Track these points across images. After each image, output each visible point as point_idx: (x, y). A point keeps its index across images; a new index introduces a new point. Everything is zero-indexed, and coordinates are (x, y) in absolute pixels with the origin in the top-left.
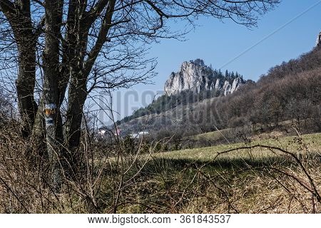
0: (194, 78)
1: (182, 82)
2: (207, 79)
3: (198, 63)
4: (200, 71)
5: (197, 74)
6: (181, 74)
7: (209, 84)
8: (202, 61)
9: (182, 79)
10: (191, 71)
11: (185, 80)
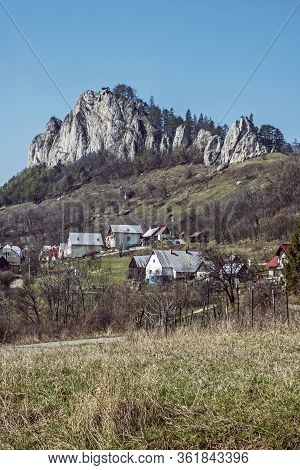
0: (113, 125)
1: (85, 135)
2: (148, 127)
3: (122, 94)
4: (129, 110)
5: (121, 118)
6: (81, 118)
7: (157, 138)
8: (130, 90)
9: (84, 130)
10: (106, 110)
11: (91, 131)
